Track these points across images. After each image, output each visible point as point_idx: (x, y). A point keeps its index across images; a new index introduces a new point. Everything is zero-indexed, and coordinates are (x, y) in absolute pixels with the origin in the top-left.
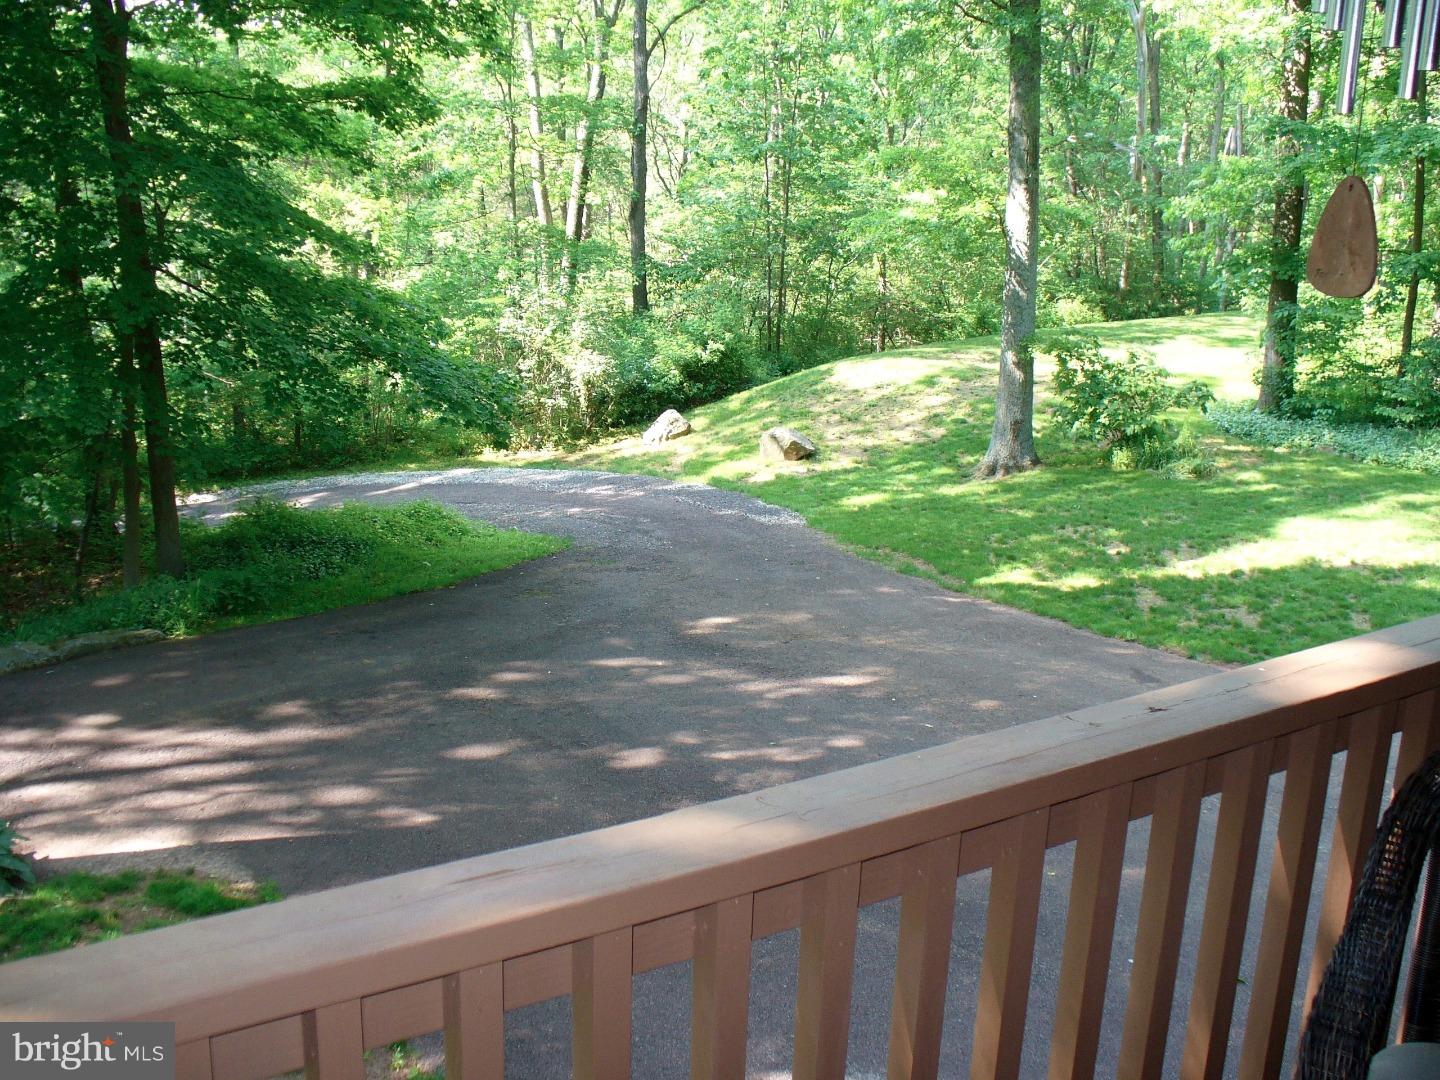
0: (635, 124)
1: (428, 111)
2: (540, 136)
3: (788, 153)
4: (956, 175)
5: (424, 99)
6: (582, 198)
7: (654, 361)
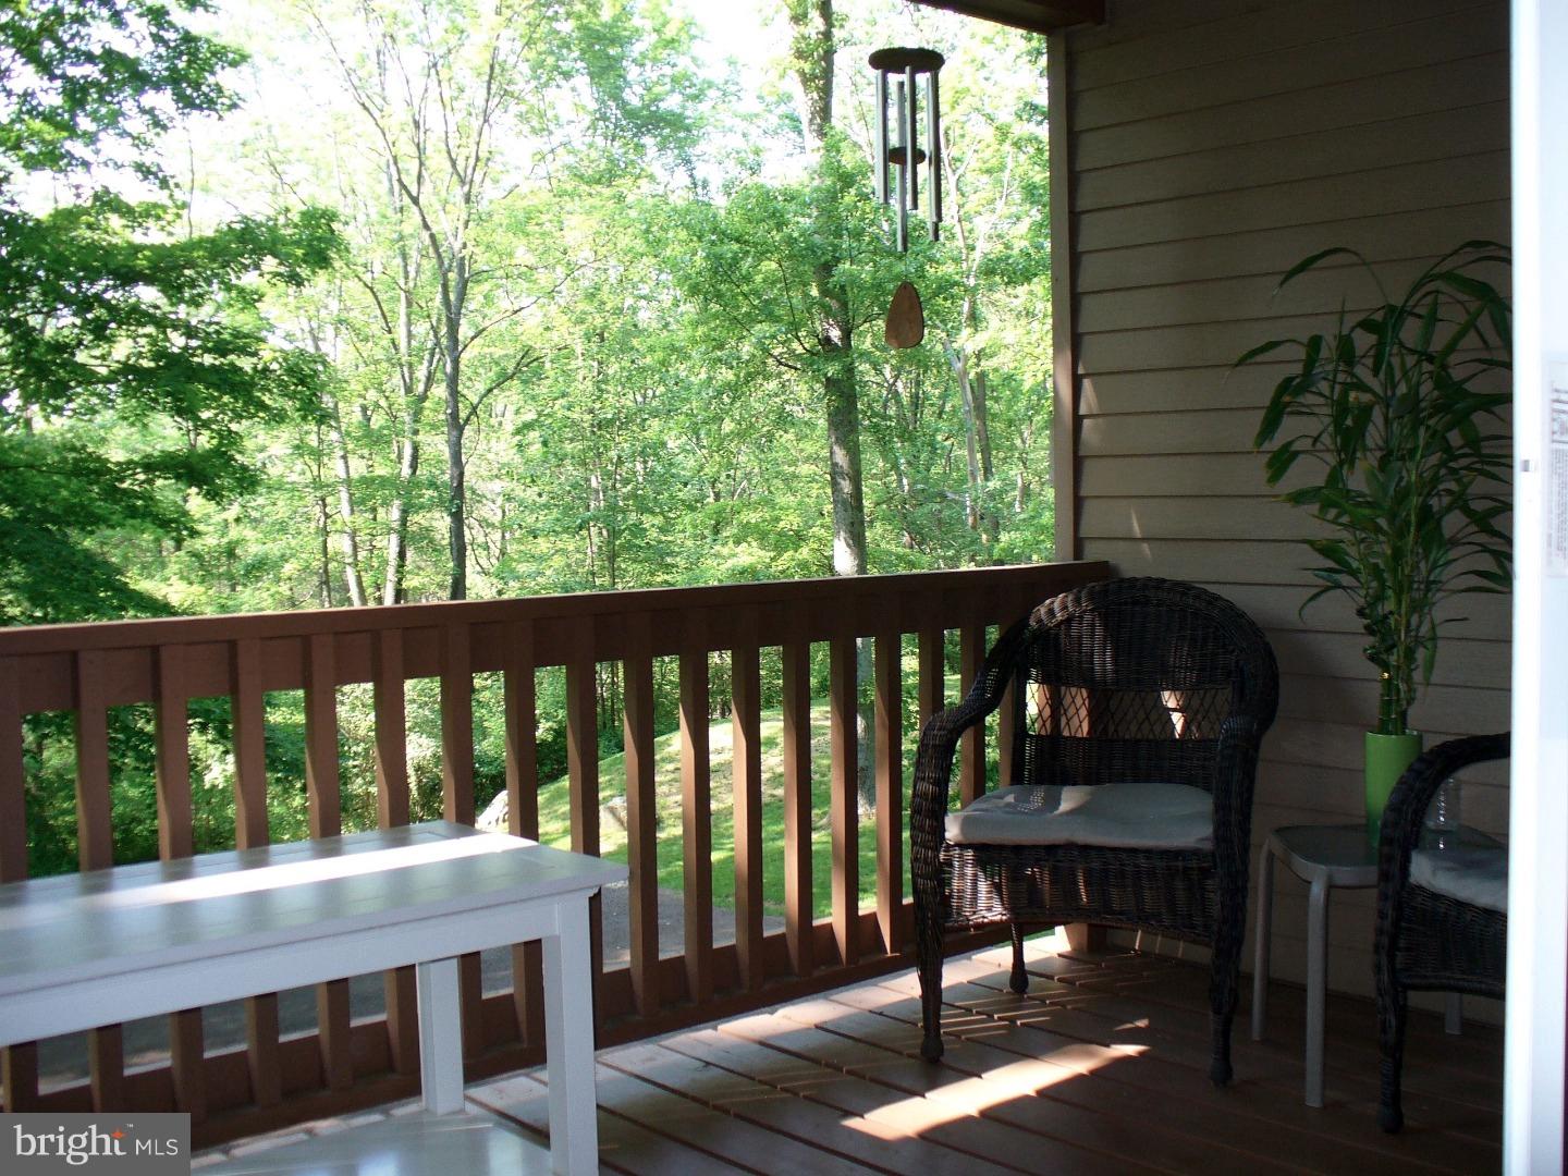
0: (451, 501)
1: (248, 481)
2: (351, 519)
3: (610, 519)
4: (782, 524)
5: (244, 468)
6: (399, 582)
7: (485, 743)
